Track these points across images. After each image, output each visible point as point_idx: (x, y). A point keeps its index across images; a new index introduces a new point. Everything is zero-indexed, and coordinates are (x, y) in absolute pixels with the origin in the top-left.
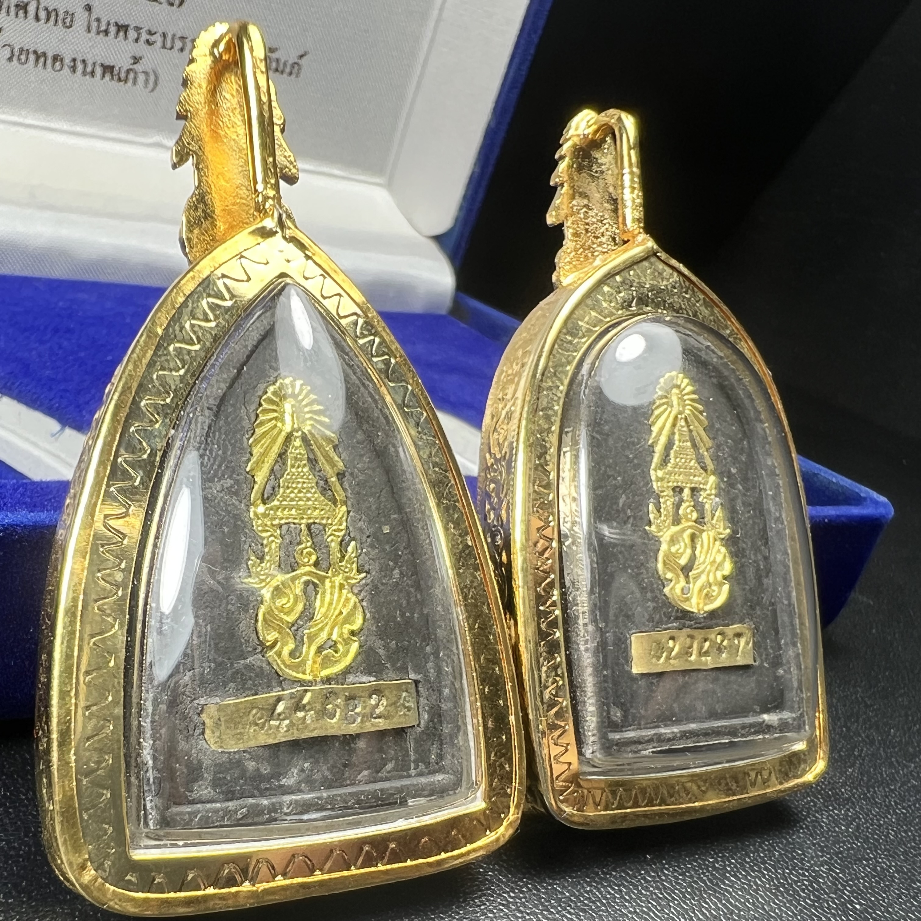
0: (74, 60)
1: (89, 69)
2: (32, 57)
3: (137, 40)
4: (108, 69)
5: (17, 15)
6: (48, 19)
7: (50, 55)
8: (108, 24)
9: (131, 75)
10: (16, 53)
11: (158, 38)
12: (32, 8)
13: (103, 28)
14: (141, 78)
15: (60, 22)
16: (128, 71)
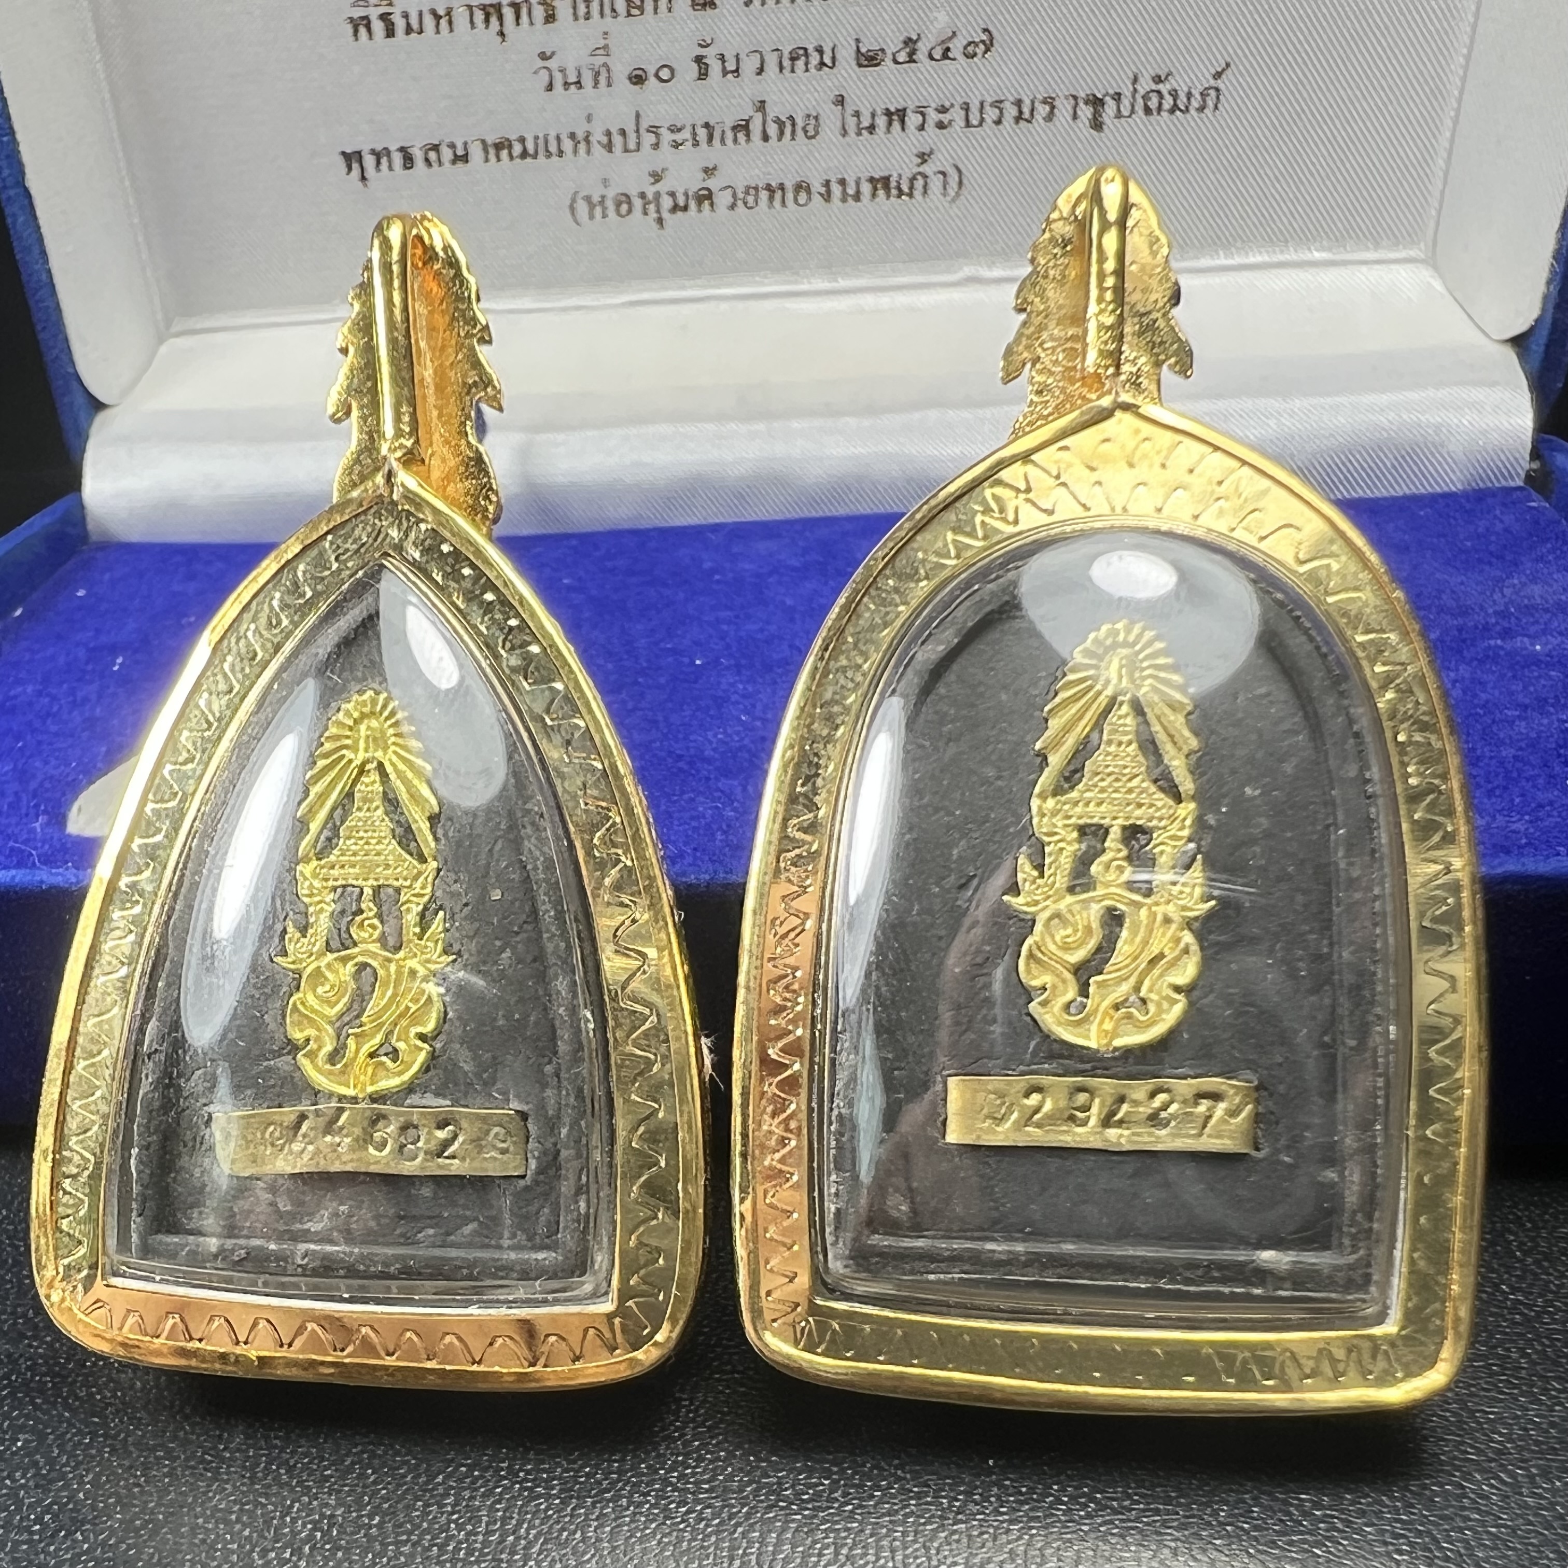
0: (827, 184)
1: (851, 190)
2: (764, 195)
3: (921, 127)
4: (881, 184)
5: (735, 140)
6: (781, 133)
7: (789, 185)
8: (873, 115)
9: (919, 184)
10: (741, 196)
11: (957, 115)
12: (756, 127)
13: (866, 123)
14: (935, 182)
15: (800, 132)
16: (913, 179)
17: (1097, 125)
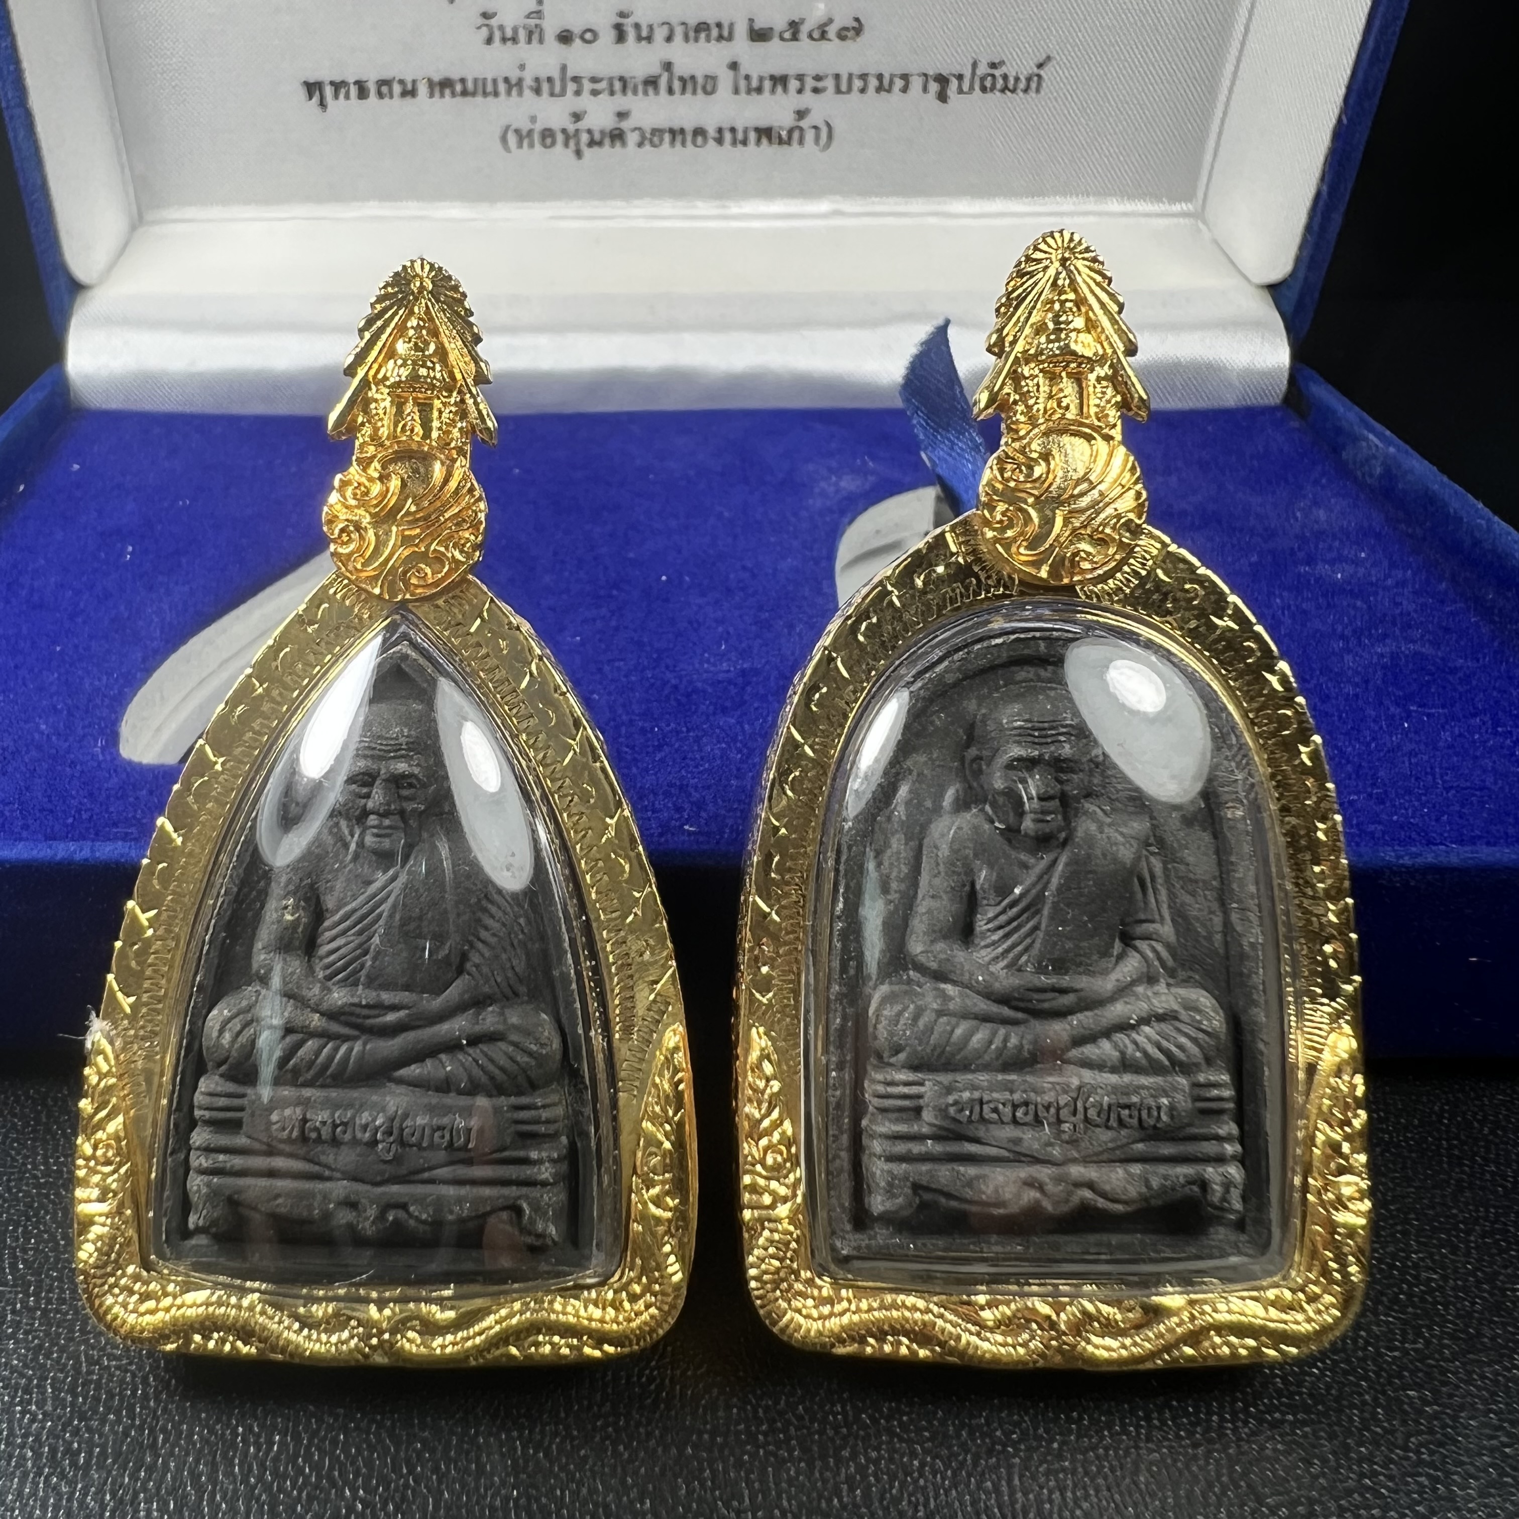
0: (720, 130)
1: (740, 136)
2: (667, 137)
3: (800, 91)
4: (765, 133)
5: (646, 93)
6: (684, 90)
7: (689, 130)
8: (761, 79)
9: (796, 135)
10: (648, 136)
11: (829, 83)
12: (663, 82)
13: (755, 83)
14: (810, 135)
15: (699, 90)
16: (792, 130)
17: (942, 97)
